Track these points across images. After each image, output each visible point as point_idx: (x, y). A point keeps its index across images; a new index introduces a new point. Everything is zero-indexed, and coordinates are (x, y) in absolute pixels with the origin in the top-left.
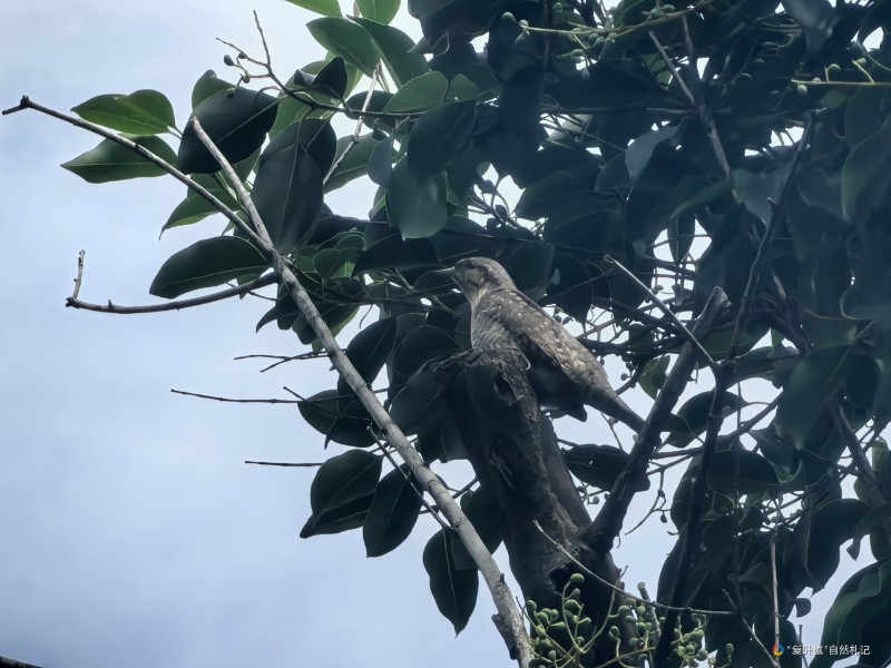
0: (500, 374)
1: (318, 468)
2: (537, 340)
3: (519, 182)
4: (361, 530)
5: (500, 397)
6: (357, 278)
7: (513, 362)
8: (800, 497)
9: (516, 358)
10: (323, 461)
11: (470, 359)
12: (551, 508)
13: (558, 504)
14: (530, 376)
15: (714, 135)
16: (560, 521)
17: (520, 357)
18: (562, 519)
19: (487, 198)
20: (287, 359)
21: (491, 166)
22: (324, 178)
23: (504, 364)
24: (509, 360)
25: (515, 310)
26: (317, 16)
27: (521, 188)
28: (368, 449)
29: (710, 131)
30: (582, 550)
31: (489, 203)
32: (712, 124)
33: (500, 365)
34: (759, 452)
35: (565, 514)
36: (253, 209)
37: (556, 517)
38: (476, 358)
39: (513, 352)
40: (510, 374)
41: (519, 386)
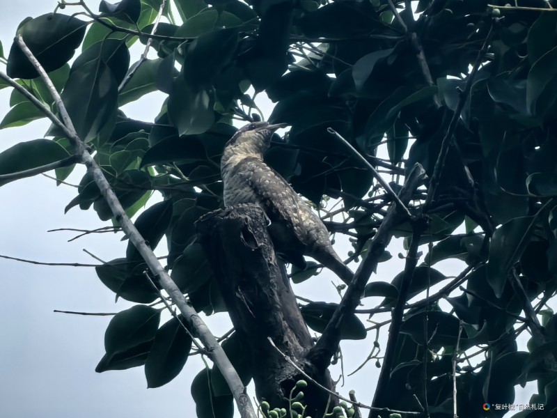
0: (246, 226)
2: (278, 205)
3: (273, 97)
4: (143, 367)
5: (246, 244)
6: (143, 169)
7: (256, 218)
8: (485, 349)
9: (259, 214)
10: (117, 312)
11: (222, 214)
12: (283, 333)
13: (289, 330)
14: (270, 230)
15: (422, 56)
16: (289, 342)
17: (262, 214)
18: (292, 341)
19: (246, 109)
20: (88, 232)
21: (251, 85)
22: (119, 86)
23: (249, 219)
24: (253, 216)
25: (264, 177)
27: (274, 101)
29: (419, 52)
30: (306, 365)
31: (247, 113)
32: (420, 47)
33: (246, 219)
34: (454, 314)
35: (294, 337)
36: (62, 105)
37: (286, 339)
38: (228, 213)
39: (257, 210)
40: (254, 227)
41: (261, 237)
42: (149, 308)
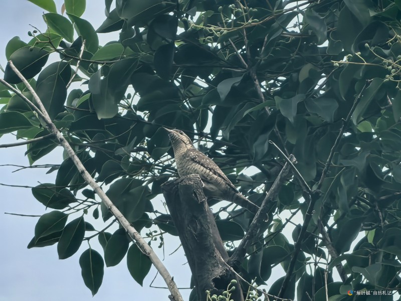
1: (40, 217)
5: (196, 199)
10: (42, 215)
13: (216, 249)
15: (257, 82)
16: (217, 256)
20: (25, 168)
26: (47, 12)
28: (61, 211)
29: (255, 80)
30: (226, 269)
35: (218, 253)
36: (41, 104)
37: (215, 254)
41: (200, 194)
42: (62, 213)
